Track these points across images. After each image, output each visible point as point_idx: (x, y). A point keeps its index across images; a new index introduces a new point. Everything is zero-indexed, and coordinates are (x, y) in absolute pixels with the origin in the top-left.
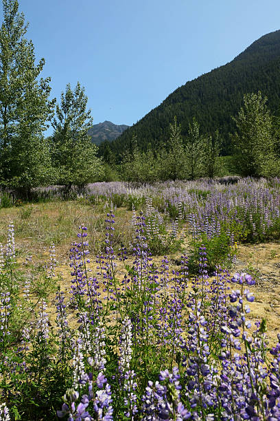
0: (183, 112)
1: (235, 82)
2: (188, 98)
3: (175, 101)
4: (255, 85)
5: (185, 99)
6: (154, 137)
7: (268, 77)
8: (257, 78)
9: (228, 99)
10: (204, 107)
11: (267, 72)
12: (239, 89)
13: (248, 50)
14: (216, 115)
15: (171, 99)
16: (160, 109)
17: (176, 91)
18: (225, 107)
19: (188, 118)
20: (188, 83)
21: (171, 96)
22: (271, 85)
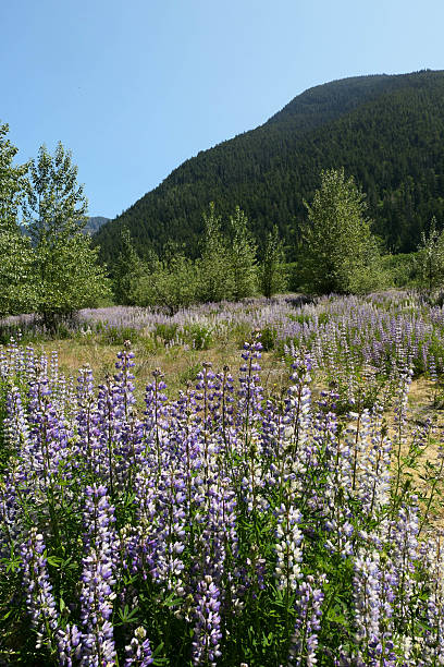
0: (195, 198)
1: (272, 155)
2: (202, 177)
3: (181, 181)
4: (299, 160)
5: (197, 178)
6: (151, 236)
7: (318, 150)
8: (302, 150)
9: (263, 180)
10: (227, 190)
11: (315, 142)
12: (277, 165)
13: (287, 108)
14: (245, 202)
15: (176, 178)
16: (159, 192)
17: (183, 166)
18: (259, 192)
20: (201, 153)
21: (175, 173)
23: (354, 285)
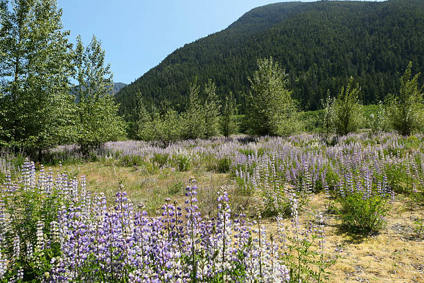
0: (182, 73)
1: (231, 47)
2: (186, 60)
3: (173, 62)
4: (247, 51)
5: (183, 60)
6: (153, 96)
7: (259, 45)
8: (249, 45)
9: (225, 63)
10: (202, 69)
11: (257, 41)
12: (234, 54)
13: (240, 20)
15: (170, 60)
16: (159, 68)
17: (175, 52)
18: (222, 70)
19: (186, 78)
20: (186, 45)
21: (169, 57)
22: (261, 52)
23: (280, 130)
